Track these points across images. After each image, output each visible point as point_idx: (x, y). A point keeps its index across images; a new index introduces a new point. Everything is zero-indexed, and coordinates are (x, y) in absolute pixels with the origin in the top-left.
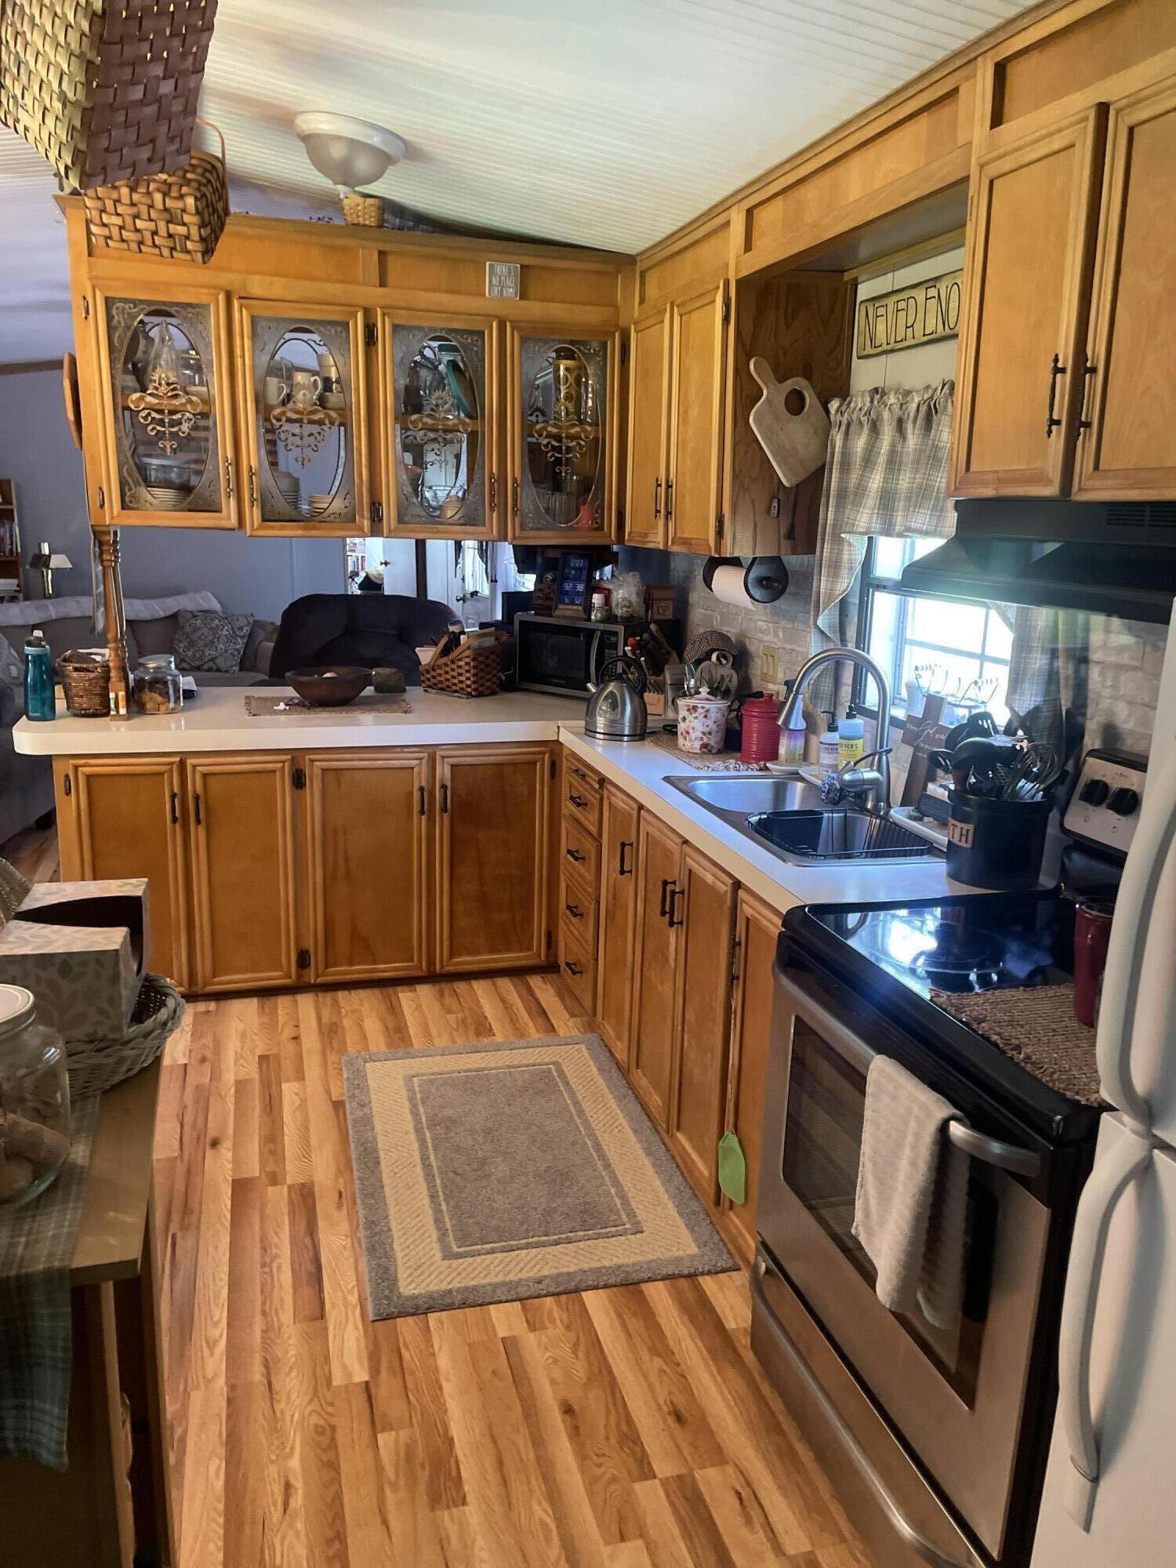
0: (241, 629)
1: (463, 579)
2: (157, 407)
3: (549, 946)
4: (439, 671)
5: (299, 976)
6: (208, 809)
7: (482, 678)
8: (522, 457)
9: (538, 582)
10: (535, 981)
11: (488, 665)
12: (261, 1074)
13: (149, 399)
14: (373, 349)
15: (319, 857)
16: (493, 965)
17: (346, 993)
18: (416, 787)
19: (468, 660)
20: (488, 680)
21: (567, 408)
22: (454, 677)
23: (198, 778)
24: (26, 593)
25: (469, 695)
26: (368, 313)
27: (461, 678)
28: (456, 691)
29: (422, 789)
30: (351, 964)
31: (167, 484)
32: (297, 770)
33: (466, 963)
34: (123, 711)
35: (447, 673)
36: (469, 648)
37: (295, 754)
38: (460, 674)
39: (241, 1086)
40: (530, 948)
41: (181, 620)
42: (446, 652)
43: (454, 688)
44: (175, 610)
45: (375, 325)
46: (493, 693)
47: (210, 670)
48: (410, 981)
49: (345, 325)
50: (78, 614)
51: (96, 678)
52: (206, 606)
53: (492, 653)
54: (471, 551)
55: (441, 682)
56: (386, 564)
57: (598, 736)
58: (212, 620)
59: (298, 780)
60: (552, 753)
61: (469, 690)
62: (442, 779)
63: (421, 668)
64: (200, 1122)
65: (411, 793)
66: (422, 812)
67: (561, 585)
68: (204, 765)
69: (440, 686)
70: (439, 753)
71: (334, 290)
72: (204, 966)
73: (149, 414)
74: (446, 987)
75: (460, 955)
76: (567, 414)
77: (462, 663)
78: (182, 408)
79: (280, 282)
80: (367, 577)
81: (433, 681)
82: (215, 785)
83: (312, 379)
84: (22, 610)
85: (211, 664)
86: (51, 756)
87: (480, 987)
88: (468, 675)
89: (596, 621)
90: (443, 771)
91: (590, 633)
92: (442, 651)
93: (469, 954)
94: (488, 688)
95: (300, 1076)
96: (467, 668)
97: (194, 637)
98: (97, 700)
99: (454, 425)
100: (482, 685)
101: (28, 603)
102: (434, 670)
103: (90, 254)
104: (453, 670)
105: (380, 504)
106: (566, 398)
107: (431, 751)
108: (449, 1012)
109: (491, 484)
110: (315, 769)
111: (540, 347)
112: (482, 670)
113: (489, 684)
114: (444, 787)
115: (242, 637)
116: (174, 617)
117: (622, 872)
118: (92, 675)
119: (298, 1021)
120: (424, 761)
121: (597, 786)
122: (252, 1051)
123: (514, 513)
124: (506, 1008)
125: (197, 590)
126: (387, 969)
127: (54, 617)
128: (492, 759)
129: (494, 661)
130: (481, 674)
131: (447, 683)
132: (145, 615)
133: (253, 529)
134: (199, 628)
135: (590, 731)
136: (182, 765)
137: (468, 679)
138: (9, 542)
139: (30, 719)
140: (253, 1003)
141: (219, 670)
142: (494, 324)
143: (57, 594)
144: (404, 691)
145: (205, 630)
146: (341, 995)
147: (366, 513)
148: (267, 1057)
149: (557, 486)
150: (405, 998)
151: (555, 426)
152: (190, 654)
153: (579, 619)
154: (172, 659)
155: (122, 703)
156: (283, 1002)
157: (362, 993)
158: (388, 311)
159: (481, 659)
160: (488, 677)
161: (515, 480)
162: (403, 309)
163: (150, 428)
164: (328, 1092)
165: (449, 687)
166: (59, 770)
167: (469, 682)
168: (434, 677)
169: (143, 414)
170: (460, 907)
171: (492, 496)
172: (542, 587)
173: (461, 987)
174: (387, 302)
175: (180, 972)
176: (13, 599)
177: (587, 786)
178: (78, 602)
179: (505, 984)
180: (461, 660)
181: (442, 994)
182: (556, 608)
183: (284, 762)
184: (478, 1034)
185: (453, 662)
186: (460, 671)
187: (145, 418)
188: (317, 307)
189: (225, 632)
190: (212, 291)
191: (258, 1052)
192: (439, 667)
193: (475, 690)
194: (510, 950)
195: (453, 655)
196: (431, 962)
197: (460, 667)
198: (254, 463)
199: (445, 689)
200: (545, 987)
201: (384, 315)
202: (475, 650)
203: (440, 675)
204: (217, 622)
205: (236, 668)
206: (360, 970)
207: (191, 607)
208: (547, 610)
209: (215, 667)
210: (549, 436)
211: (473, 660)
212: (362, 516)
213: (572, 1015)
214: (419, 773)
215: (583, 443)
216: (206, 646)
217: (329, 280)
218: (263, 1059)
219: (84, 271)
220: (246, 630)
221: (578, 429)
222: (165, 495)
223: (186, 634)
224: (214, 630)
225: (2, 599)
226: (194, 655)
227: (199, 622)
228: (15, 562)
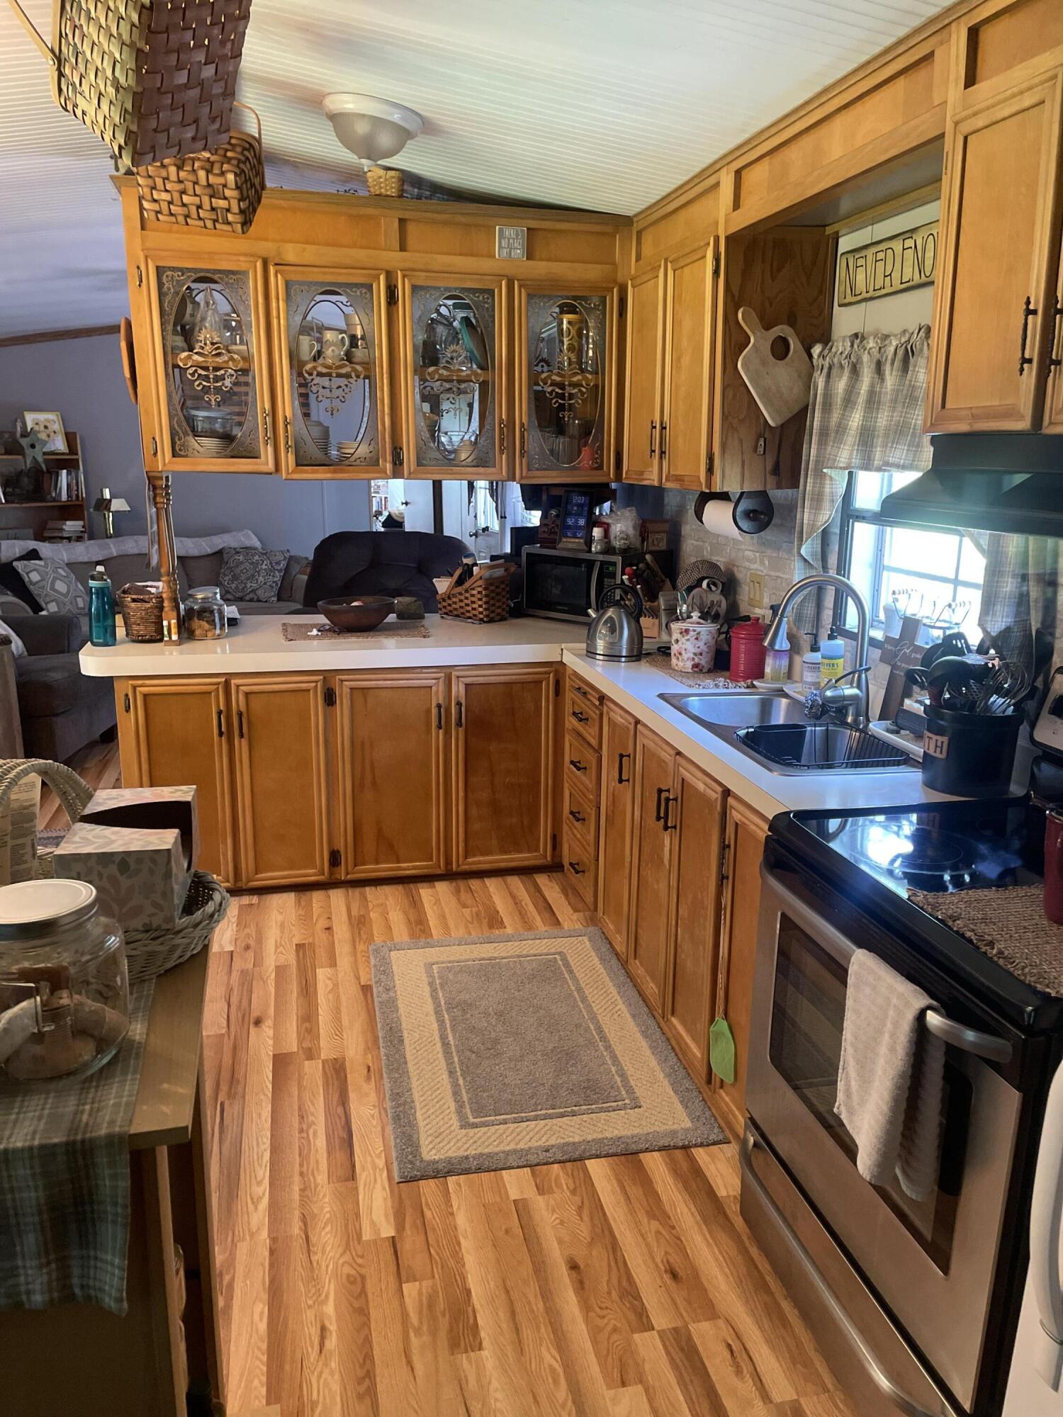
0: (278, 563)
1: (475, 517)
2: (204, 365)
3: (554, 848)
4: (454, 600)
5: (331, 874)
6: (249, 722)
7: (493, 605)
8: (529, 403)
9: (543, 518)
10: (542, 879)
11: (498, 594)
12: (298, 962)
13: (196, 357)
14: (395, 308)
15: (348, 767)
16: (503, 865)
17: (373, 888)
18: (434, 704)
19: (480, 589)
20: (499, 607)
21: (569, 359)
22: (467, 605)
23: (241, 697)
24: (91, 533)
25: (481, 620)
26: (389, 275)
27: (474, 606)
28: (470, 618)
29: (439, 706)
30: (377, 863)
31: (212, 434)
32: (328, 689)
33: (479, 862)
34: (175, 637)
35: (461, 601)
36: (481, 578)
37: (327, 674)
38: (473, 602)
39: (280, 970)
40: (537, 850)
41: (225, 556)
42: (460, 582)
43: (468, 615)
44: (220, 547)
45: (396, 286)
46: (503, 619)
47: (251, 600)
48: (429, 879)
49: (370, 287)
50: (136, 551)
51: (151, 608)
52: (248, 544)
53: (502, 583)
54: (483, 491)
55: (455, 609)
56: (406, 503)
57: (598, 657)
58: (253, 555)
59: (330, 698)
60: (556, 673)
61: (481, 616)
62: (457, 697)
63: (438, 597)
64: (245, 1003)
65: (429, 711)
66: (440, 727)
67: (564, 521)
68: (247, 685)
69: (455, 613)
70: (454, 674)
71: (361, 255)
72: (247, 862)
73: (196, 371)
74: (461, 883)
75: (474, 856)
76: (570, 364)
77: (474, 592)
78: (225, 365)
79: (310, 248)
80: (390, 516)
81: (449, 608)
82: (256, 704)
83: (340, 336)
84: (87, 548)
85: (251, 595)
86: (112, 678)
87: (492, 884)
88: (480, 603)
89: (597, 553)
90: (458, 690)
91: (591, 564)
92: (457, 582)
93: (482, 855)
94: (498, 614)
95: (333, 964)
96: (479, 596)
97: (238, 571)
98: (152, 628)
99: (467, 375)
100: (493, 612)
101: (92, 542)
102: (449, 598)
103: (143, 228)
104: (467, 598)
105: (401, 449)
106: (569, 349)
107: (447, 673)
108: (464, 906)
109: (501, 429)
110: (344, 689)
111: (545, 303)
112: (493, 598)
113: (499, 611)
114: (459, 704)
115: (279, 571)
116: (219, 553)
117: (621, 781)
118: (148, 605)
119: (331, 913)
120: (441, 681)
121: (597, 703)
122: (290, 940)
123: (522, 456)
124: (516, 904)
125: (240, 530)
126: (408, 868)
127: (115, 554)
128: (502, 679)
129: (503, 589)
130: (492, 602)
131: (462, 611)
132: (195, 552)
133: (288, 474)
134: (242, 563)
135: (591, 653)
136: (227, 685)
137: (480, 606)
138: (75, 488)
139: (94, 644)
140: (290, 898)
141: (259, 601)
142: (504, 282)
143: (118, 533)
144: (423, 617)
145: (247, 564)
146: (368, 891)
147: (389, 457)
148: (304, 944)
149: (560, 429)
150: (425, 893)
151: (559, 374)
152: (233, 586)
153: (579, 551)
154: (218, 591)
155: (174, 630)
156: (317, 896)
157: (387, 889)
158: (406, 273)
159: (493, 588)
160: (497, 604)
161: (522, 425)
162: (421, 270)
163: (197, 383)
164: (358, 978)
165: (463, 613)
166: (120, 690)
167: (481, 609)
168: (450, 605)
169: (191, 371)
170: (474, 812)
171: (502, 440)
172: (546, 522)
173: (475, 884)
174: (408, 265)
175: (227, 871)
176: (79, 539)
177: (588, 703)
178: (136, 542)
179: (515, 882)
180: (473, 589)
181: (458, 891)
182: (560, 540)
183: (317, 682)
184: (491, 926)
185: (467, 591)
186: (473, 599)
187: (193, 375)
188: (344, 271)
189: (264, 567)
190: (252, 259)
191: (296, 941)
192: (454, 596)
193: (487, 616)
194: (520, 851)
195: (467, 585)
196: (448, 862)
197: (473, 595)
198: (288, 414)
199: (460, 615)
200: (550, 884)
201: (404, 277)
202: (486, 580)
203: (455, 603)
204: (257, 557)
205: (275, 599)
206: (386, 868)
207: (234, 544)
208: (551, 544)
209: (256, 598)
210: (554, 384)
211: (485, 589)
212: (385, 460)
213: (576, 910)
214: (437, 692)
215: (584, 390)
216: (248, 579)
217: (354, 246)
218: (299, 947)
219: (138, 241)
220: (283, 564)
221: (579, 377)
222: (210, 443)
223: (230, 568)
224: (255, 564)
225: (69, 539)
226: (237, 587)
227: (241, 558)
228: (81, 506)
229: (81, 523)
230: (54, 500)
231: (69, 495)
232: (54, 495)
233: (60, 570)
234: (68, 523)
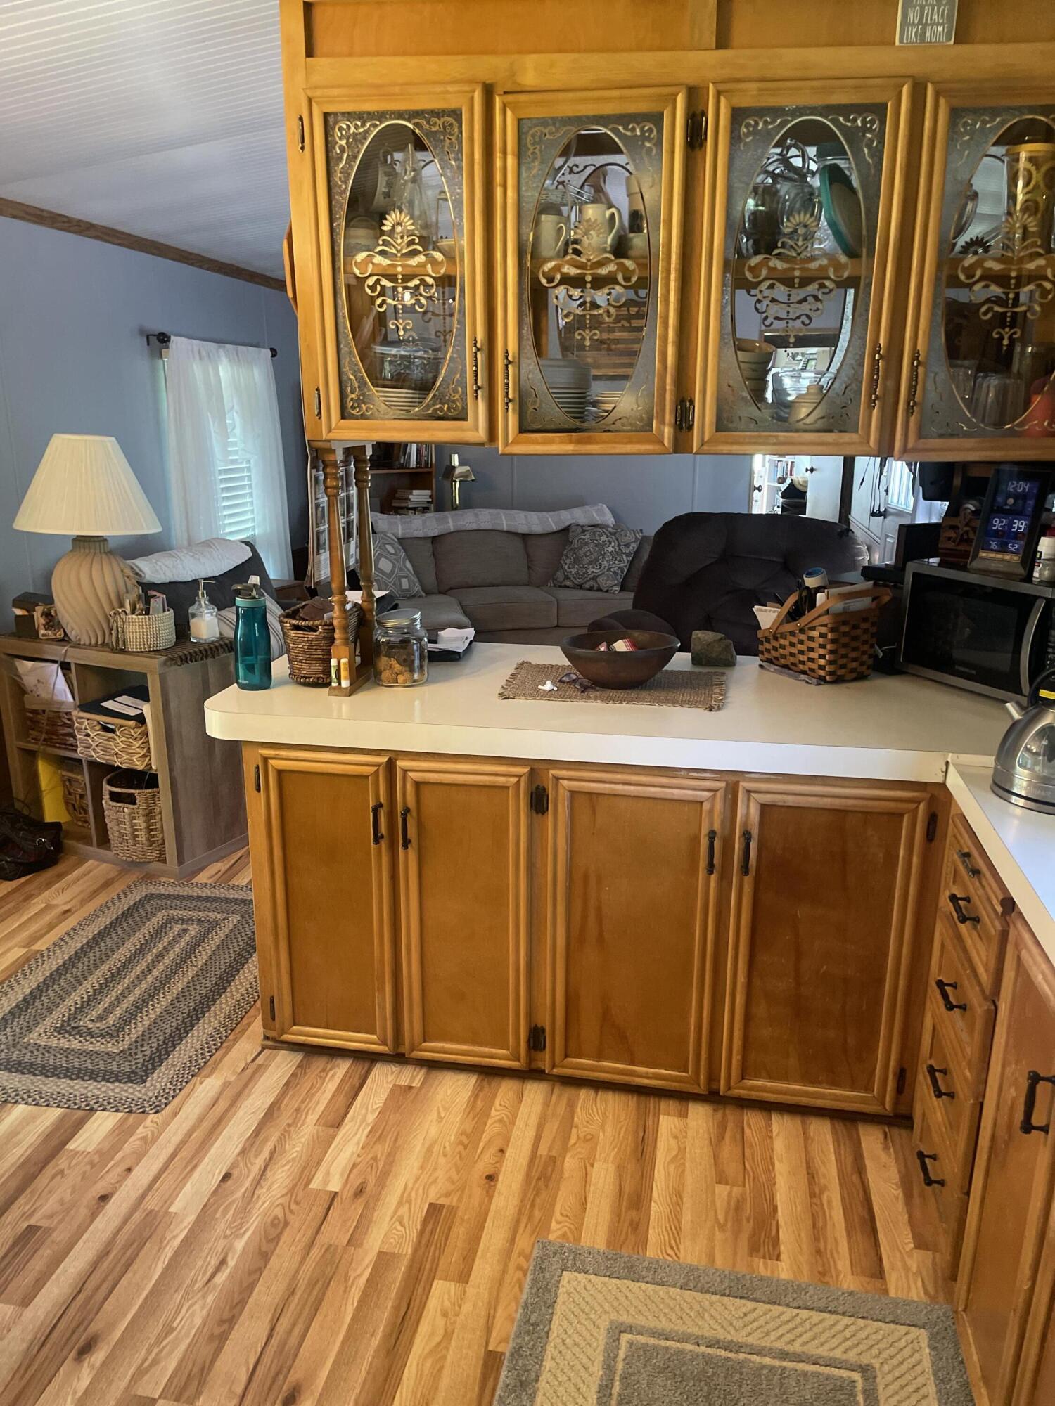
0: (627, 545)
1: (886, 491)
2: (390, 272)
3: (900, 1089)
4: (782, 641)
5: (530, 1059)
6: (420, 824)
7: (843, 656)
8: (933, 314)
9: (951, 513)
10: (871, 1139)
11: (855, 638)
12: (415, 1251)
13: (378, 259)
14: (698, 153)
15: (561, 909)
16: (804, 1101)
17: (592, 1093)
18: (704, 831)
19: (823, 630)
20: (854, 660)
21: (1025, 228)
22: (801, 652)
23: (410, 788)
24: (440, 504)
25: (822, 680)
26: (694, 94)
27: (812, 655)
28: (804, 672)
29: (712, 835)
30: (599, 1057)
32: (537, 788)
33: (764, 1089)
34: (345, 683)
35: (793, 645)
36: (827, 612)
37: (536, 766)
38: (811, 650)
39: (384, 1260)
40: (869, 1088)
41: (571, 535)
42: (794, 614)
43: (801, 667)
44: (567, 524)
45: (704, 114)
46: (861, 677)
47: (591, 589)
48: (683, 1097)
49: (657, 119)
50: (474, 527)
52: (599, 520)
53: (865, 620)
55: (784, 657)
56: (812, 470)
57: (1014, 799)
58: (600, 535)
59: (539, 801)
60: (932, 800)
61: (822, 673)
62: (745, 823)
63: (760, 634)
65: (696, 839)
66: (711, 868)
67: (988, 522)
68: (416, 770)
69: (783, 661)
70: (744, 785)
71: (648, 63)
72: (412, 1024)
73: (378, 281)
74: (731, 1114)
75: (757, 1076)
76: (1024, 238)
77: (815, 634)
78: (418, 271)
79: (564, 60)
80: (792, 484)
81: (773, 653)
82: (431, 801)
83: (608, 213)
84: (428, 521)
85: (592, 583)
87: (782, 1129)
88: (822, 651)
89: (1042, 583)
90: (748, 812)
91: (1029, 601)
92: (789, 613)
93: (770, 1077)
94: (852, 671)
95: (463, 1277)
96: (821, 641)
97: (581, 553)
98: (318, 667)
99: (821, 268)
100: (843, 667)
101: (436, 514)
102: (776, 639)
103: (310, 52)
104: (801, 642)
105: (692, 402)
106: (1025, 209)
107: (732, 783)
108: (721, 1179)
109: (875, 364)
110: (561, 791)
111: (984, 123)
112: (845, 646)
113: (854, 665)
114: (747, 836)
115: (627, 555)
116: (565, 531)
117: (1027, 1127)
118: (312, 635)
119: (507, 1142)
120: (719, 794)
121: (999, 909)
122: (426, 1194)
123: (909, 410)
124: (812, 1195)
125: (595, 503)
126: (645, 1074)
127: (452, 530)
128: (827, 802)
129: (866, 631)
130: (842, 651)
131: (792, 659)
132: (537, 529)
133: (506, 444)
134: (587, 544)
135: (1002, 787)
136: (391, 764)
137: (822, 657)
138: (426, 453)
139: (243, 687)
140: (471, 1080)
141: (599, 590)
142: (905, 90)
143: (467, 503)
144: (731, 664)
145: (592, 545)
146: (584, 1095)
147: (669, 417)
148: (442, 1206)
149: (1000, 361)
150: (668, 1123)
151: (1001, 260)
152: (574, 571)
153: (1008, 576)
155: (344, 673)
156: (506, 1089)
157: (612, 1101)
158: (722, 87)
159: (845, 629)
160: (854, 655)
161: (915, 355)
162: (750, 80)
163: (379, 301)
164: (489, 1329)
165: (794, 664)
166: (250, 761)
167: (822, 662)
168: (775, 649)
169: (371, 281)
170: (761, 1010)
171: (874, 382)
172: (955, 522)
174: (726, 73)
175: (384, 1029)
176: (425, 510)
177: (981, 892)
178: (476, 515)
179: (822, 1130)
180: (813, 629)
182: (976, 555)
183: (519, 776)
184: (754, 1249)
185: (802, 631)
186: (812, 644)
187: (373, 288)
188: (616, 93)
189: (611, 549)
190: (466, 88)
191: (432, 1197)
192: (783, 636)
193: (831, 673)
194: (834, 1084)
195: (803, 621)
196: (712, 1077)
197: (811, 639)
198: (512, 347)
199: (789, 667)
200: (884, 1157)
201: (718, 94)
202: (837, 615)
203: (783, 647)
204: (604, 538)
205: (618, 588)
206: (612, 1068)
207: (583, 520)
208: (955, 559)
209: (596, 586)
210: (989, 277)
211: (832, 630)
212: (662, 422)
213: (920, 1244)
214: (711, 811)
215: (1048, 285)
216: (590, 563)
217: (639, 48)
218: (434, 1209)
219: (300, 77)
220: (633, 547)
221: (1041, 262)
223: (573, 549)
224: (601, 546)
225: (414, 509)
226: (577, 573)
227: (587, 537)
228: (430, 473)
229: (428, 492)
230: (402, 467)
231: (418, 462)
232: (402, 461)
233: (388, 547)
234: (415, 492)
